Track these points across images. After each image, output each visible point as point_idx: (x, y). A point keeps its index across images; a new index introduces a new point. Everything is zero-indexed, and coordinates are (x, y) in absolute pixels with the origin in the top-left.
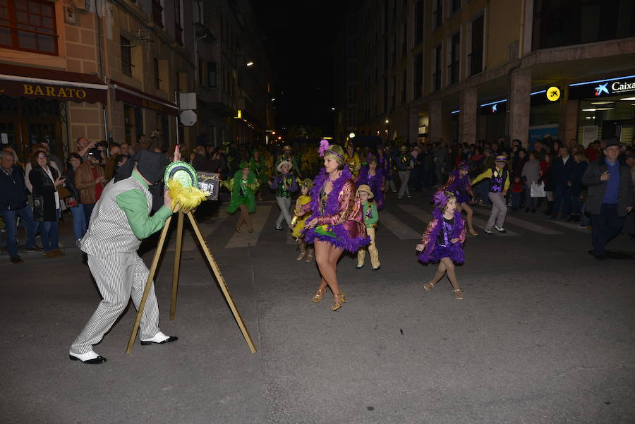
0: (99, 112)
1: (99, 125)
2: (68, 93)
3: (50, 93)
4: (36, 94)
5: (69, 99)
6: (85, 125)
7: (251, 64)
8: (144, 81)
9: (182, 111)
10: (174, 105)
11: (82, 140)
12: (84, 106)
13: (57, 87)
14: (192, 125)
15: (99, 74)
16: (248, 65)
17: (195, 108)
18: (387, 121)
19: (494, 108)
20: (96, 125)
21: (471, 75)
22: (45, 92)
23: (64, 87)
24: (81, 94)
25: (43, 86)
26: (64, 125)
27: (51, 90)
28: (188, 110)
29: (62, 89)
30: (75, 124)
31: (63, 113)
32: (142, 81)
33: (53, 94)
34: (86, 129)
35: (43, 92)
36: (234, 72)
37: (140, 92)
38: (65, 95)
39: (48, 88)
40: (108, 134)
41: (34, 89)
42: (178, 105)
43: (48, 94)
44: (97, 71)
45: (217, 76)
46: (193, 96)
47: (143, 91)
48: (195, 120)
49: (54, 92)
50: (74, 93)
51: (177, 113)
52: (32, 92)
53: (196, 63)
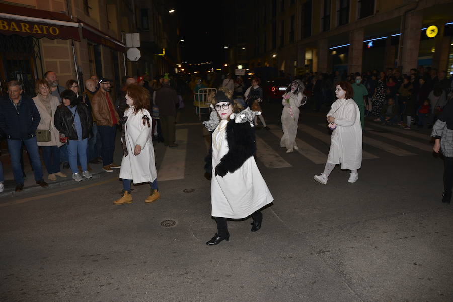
0: (69, 48)
1: (70, 60)
2: (41, 29)
3: (25, 30)
4: (11, 30)
5: (42, 36)
6: (58, 61)
7: (173, 11)
8: (100, 22)
9: (128, 49)
11: (50, 73)
12: (56, 43)
13: (31, 24)
14: (137, 60)
15: (67, 12)
16: (170, 12)
17: (139, 46)
18: (274, 56)
19: (370, 44)
20: (67, 60)
21: (361, 18)
22: (20, 28)
23: (38, 23)
24: (54, 31)
25: (18, 22)
26: (38, 61)
27: (25, 26)
28: (133, 47)
29: (36, 26)
30: (48, 60)
31: (36, 49)
33: (29, 31)
34: (58, 64)
35: (19, 29)
36: (160, 17)
37: (98, 31)
38: (40, 32)
39: (22, 24)
40: (78, 68)
41: (9, 25)
43: (23, 31)
44: (65, 9)
45: (149, 20)
46: (137, 36)
47: (100, 29)
48: (139, 56)
49: (28, 28)
50: (48, 30)
51: (125, 50)
52: (7, 28)
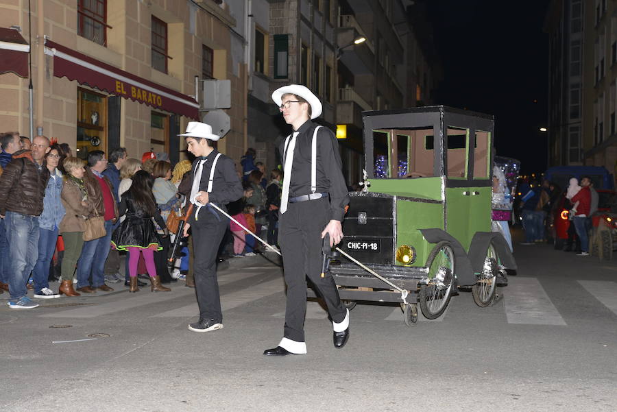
0: (20, 92)
7: (363, 40)
8: (128, 52)
9: (207, 112)
10: (193, 101)
14: (223, 135)
16: (357, 42)
17: (228, 107)
28: (216, 109)
32: (123, 51)
40: (36, 130)
42: (201, 102)
44: (20, 23)
45: (290, 59)
46: (225, 86)
48: (228, 128)
53: (249, 35)
